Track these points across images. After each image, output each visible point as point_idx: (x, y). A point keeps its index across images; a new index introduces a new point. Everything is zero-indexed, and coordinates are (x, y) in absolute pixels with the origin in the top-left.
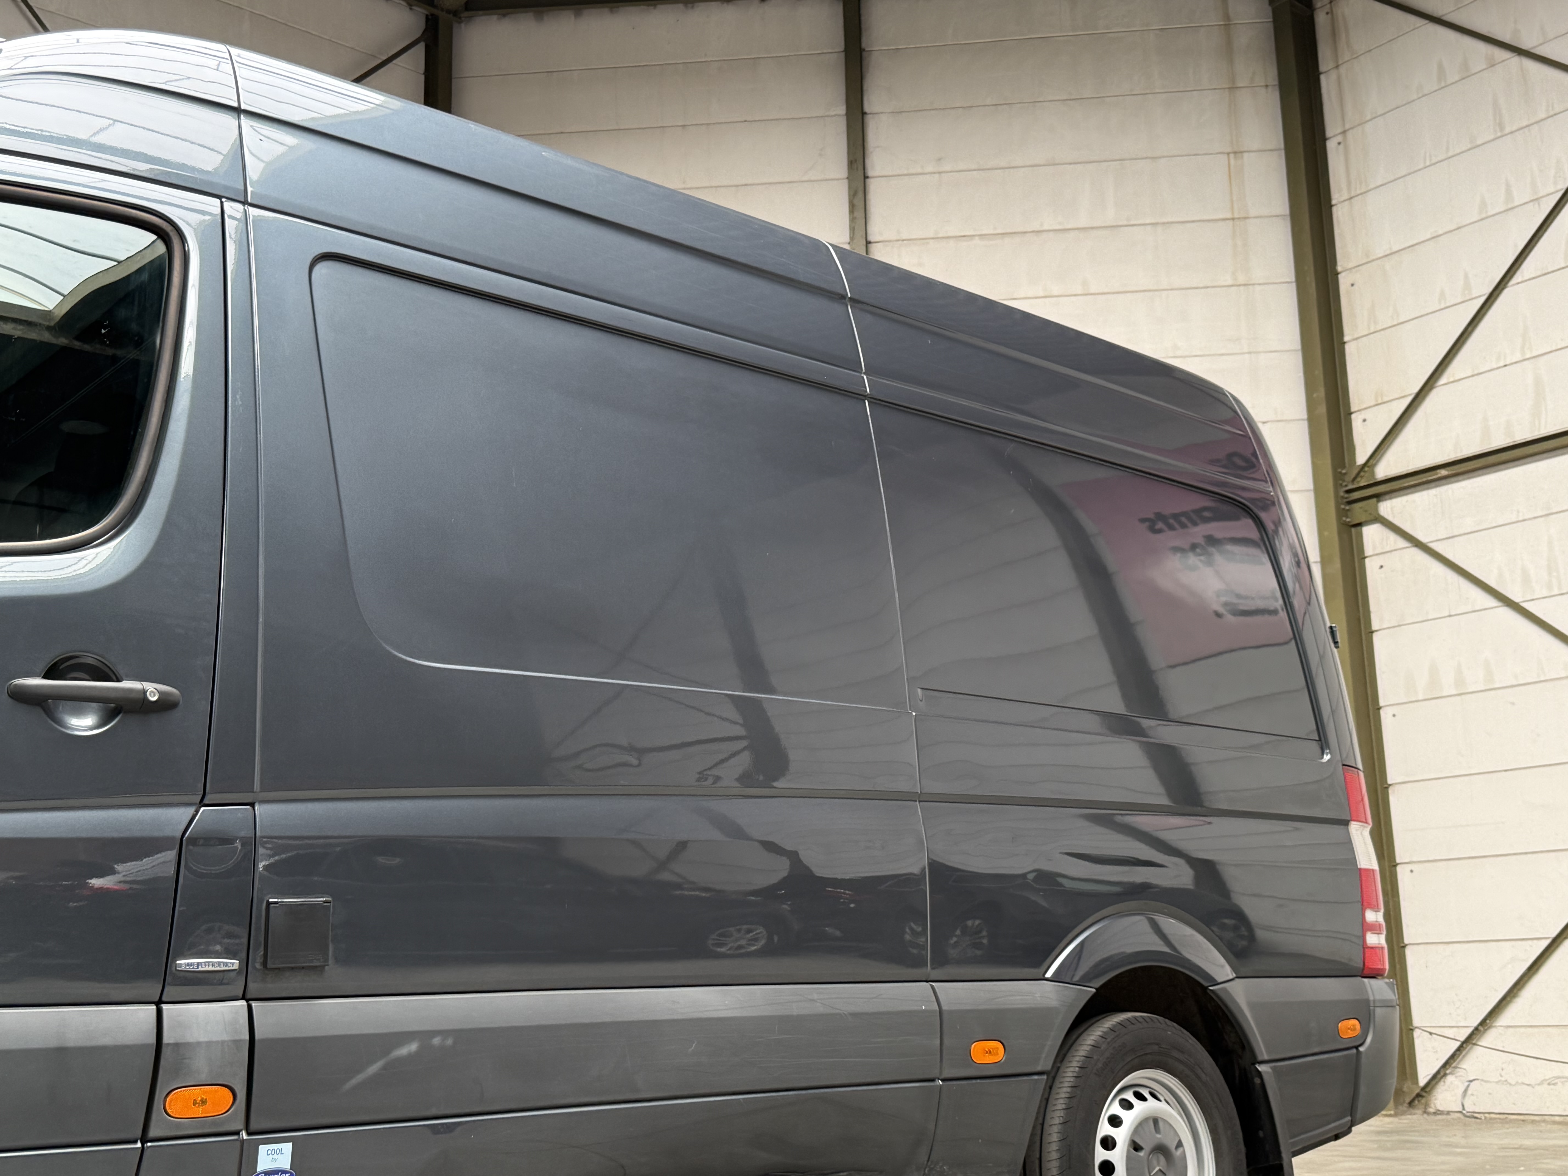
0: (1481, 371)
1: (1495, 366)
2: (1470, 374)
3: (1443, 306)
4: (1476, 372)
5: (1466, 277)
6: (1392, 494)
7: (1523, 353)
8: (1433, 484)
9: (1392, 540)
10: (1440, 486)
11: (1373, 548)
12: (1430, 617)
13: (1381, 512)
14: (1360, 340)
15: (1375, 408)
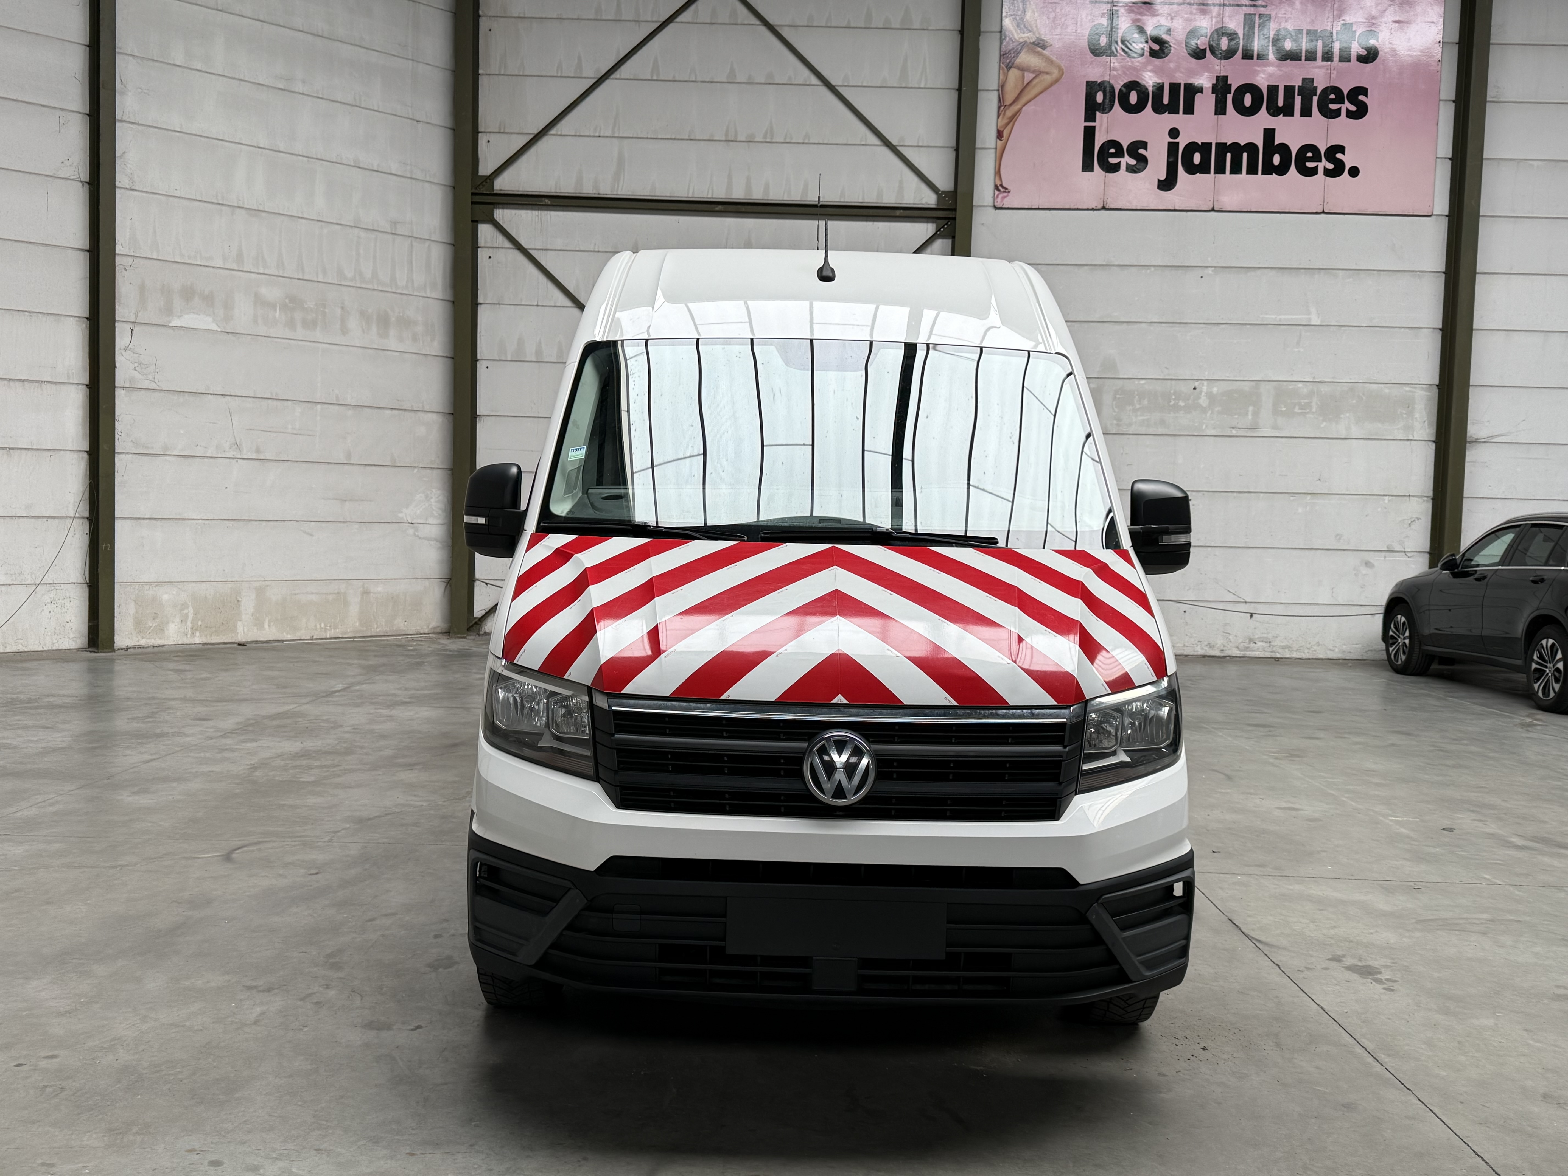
0: (582, 134)
1: (592, 134)
2: (573, 134)
3: (559, 75)
4: (578, 134)
5: (579, 58)
6: (505, 206)
7: (613, 131)
8: (537, 207)
9: (501, 239)
10: (541, 210)
11: (486, 242)
12: (523, 303)
13: (495, 217)
14: (491, 76)
15: (498, 135)
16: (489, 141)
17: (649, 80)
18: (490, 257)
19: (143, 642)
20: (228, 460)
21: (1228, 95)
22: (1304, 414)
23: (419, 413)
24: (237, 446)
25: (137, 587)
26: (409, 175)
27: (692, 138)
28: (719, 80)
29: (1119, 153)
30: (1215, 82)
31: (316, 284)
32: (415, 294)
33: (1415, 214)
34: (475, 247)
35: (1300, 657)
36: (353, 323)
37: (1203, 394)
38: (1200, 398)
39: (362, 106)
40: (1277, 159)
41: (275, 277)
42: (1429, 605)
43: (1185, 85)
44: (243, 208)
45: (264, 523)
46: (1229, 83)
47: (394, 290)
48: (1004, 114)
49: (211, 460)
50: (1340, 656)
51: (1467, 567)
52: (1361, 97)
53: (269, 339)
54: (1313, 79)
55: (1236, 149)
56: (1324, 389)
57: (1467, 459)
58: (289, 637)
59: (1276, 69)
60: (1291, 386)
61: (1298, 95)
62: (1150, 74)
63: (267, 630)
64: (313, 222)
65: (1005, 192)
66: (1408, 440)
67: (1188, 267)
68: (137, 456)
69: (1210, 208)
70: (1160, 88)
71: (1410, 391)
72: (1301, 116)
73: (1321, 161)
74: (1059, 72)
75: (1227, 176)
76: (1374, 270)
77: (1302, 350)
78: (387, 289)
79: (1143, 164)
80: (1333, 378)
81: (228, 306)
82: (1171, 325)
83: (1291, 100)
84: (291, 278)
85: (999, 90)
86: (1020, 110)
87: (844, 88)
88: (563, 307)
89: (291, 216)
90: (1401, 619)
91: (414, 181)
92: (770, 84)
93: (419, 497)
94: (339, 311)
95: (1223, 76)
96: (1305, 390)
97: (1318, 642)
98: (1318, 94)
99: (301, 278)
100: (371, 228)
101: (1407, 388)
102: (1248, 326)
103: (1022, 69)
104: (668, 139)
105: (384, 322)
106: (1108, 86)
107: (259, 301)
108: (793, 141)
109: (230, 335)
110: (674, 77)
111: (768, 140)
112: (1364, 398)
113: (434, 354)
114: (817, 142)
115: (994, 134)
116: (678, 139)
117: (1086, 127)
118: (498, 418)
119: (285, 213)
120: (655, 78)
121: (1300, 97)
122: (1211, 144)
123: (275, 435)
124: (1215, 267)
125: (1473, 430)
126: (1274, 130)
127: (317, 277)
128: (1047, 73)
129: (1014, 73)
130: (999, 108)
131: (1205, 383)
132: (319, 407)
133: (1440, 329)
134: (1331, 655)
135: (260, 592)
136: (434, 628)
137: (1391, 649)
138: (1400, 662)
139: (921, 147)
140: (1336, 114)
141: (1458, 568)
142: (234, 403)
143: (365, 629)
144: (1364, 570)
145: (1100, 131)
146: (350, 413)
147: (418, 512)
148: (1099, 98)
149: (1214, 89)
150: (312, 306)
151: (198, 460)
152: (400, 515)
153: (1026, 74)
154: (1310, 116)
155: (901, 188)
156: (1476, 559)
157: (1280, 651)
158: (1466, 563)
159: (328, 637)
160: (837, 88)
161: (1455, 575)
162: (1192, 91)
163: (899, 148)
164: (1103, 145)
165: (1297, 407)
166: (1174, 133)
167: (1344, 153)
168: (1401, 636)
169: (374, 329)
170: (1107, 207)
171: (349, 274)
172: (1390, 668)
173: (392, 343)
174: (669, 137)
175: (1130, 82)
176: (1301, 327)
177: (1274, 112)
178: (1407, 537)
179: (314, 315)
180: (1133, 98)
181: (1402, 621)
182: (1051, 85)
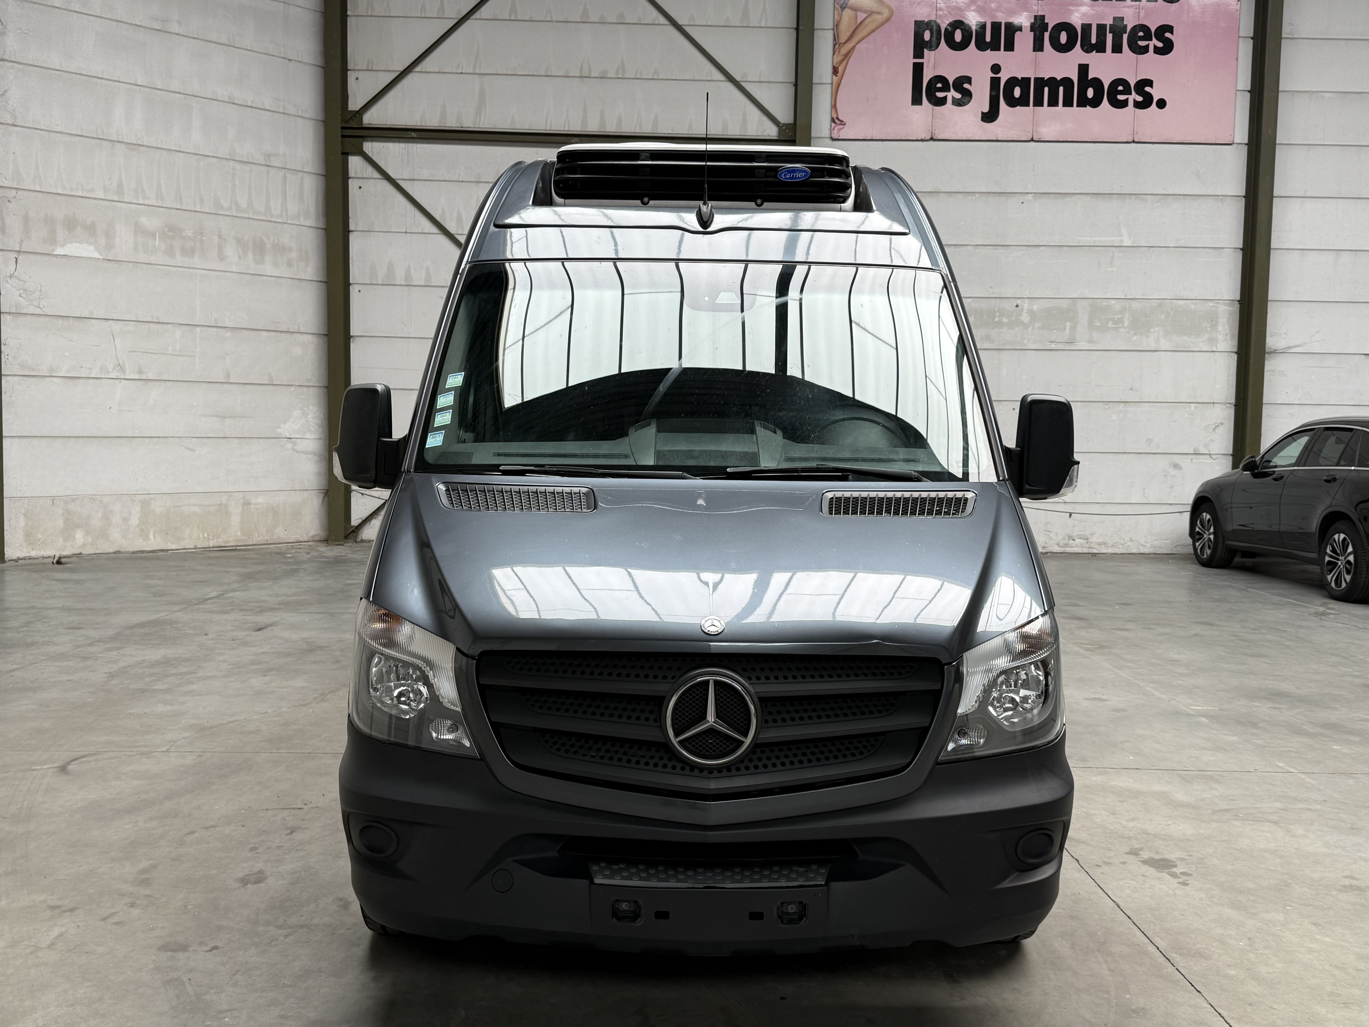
0: (445, 71)
1: (455, 71)
2: (437, 71)
3: (423, 16)
4: (441, 71)
5: (442, 1)
6: (374, 139)
7: (474, 68)
8: (403, 140)
9: (370, 171)
10: (408, 142)
11: (356, 173)
12: (392, 230)
13: (364, 149)
14: (358, 18)
15: (366, 72)
16: (357, 79)
17: (508, 20)
18: (360, 187)
19: (33, 554)
20: (112, 381)
21: (1045, 33)
22: (1116, 329)
23: (295, 334)
24: (121, 368)
25: (26, 502)
26: (282, 111)
27: (549, 74)
28: (573, 20)
29: (946, 88)
30: (1033, 21)
31: (194, 213)
32: (289, 222)
33: (1217, 142)
34: (346, 178)
35: (1115, 552)
36: (230, 251)
37: (1025, 311)
38: (1021, 315)
39: (236, 46)
40: (1090, 93)
41: (154, 208)
42: (1231, 503)
43: (1006, 23)
44: (122, 142)
45: (147, 440)
46: (1046, 21)
47: (269, 219)
48: (839, 51)
49: (95, 380)
50: (1151, 551)
51: (1266, 468)
52: (1167, 35)
53: (150, 266)
54: (1123, 18)
55: (1053, 83)
56: (1135, 305)
57: (1267, 368)
58: (174, 547)
59: (1089, 9)
60: (1105, 303)
61: (1110, 33)
62: (973, 13)
63: (152, 540)
64: (190, 155)
65: (841, 124)
66: (1212, 351)
67: (1010, 193)
68: (24, 378)
69: (1029, 139)
70: (983, 27)
71: (1213, 307)
72: (1113, 52)
73: (1130, 94)
74: (889, 11)
75: (1045, 109)
76: (1180, 195)
77: (1115, 269)
78: (261, 218)
79: (967, 98)
80: (1144, 295)
81: (110, 235)
82: (995, 247)
83: (1103, 38)
84: (170, 208)
85: (834, 29)
86: (854, 47)
87: (690, 27)
88: (430, 233)
89: (169, 150)
90: (1206, 516)
91: (286, 116)
92: (621, 23)
93: (296, 413)
94: (216, 239)
95: (1041, 16)
96: (1118, 306)
97: (1131, 539)
98: (1128, 31)
99: (179, 208)
100: (246, 160)
101: (1211, 304)
102: (1066, 248)
103: (855, 9)
104: (526, 75)
105: (259, 248)
106: (934, 24)
107: (139, 230)
108: (643, 77)
109: (112, 263)
110: (531, 17)
111: (620, 76)
112: (1172, 313)
113: (308, 278)
114: (665, 78)
115: (830, 70)
116: (536, 76)
117: (915, 64)
118: (370, 339)
119: (163, 147)
120: (513, 18)
121: (1111, 34)
122: (1029, 79)
123: (156, 356)
124: (1035, 193)
125: (1272, 342)
126: (1088, 65)
127: (195, 206)
128: (878, 13)
129: (847, 13)
130: (835, 45)
131: (1027, 301)
132: (198, 329)
133: (1241, 249)
134: (1143, 550)
135: (145, 504)
136: (313, 536)
137: (1197, 544)
138: (1205, 556)
139: (763, 82)
140: (1145, 50)
141: (1258, 469)
142: (116, 327)
143: (246, 538)
144: (1173, 472)
145: (927, 67)
146: (228, 334)
147: (296, 428)
148: (927, 36)
149: (1032, 28)
150: (190, 235)
151: (83, 381)
152: (279, 430)
153: (859, 14)
154: (1121, 52)
155: (744, 121)
156: (1274, 460)
157: (1097, 547)
158: (1265, 464)
159: (211, 546)
160: (684, 27)
161: (1255, 476)
162: (1012, 29)
163: (742, 84)
164: (931, 79)
165: (1110, 322)
166: (996, 68)
167: (1151, 86)
168: (1206, 532)
169: (250, 256)
170: (935, 138)
171: (226, 205)
172: (1196, 561)
173: (268, 269)
174: (527, 73)
175: (955, 21)
176: (1114, 249)
177: (1087, 49)
178: (1212, 440)
179: (192, 243)
180: (958, 36)
181: (1207, 519)
182: (882, 24)
